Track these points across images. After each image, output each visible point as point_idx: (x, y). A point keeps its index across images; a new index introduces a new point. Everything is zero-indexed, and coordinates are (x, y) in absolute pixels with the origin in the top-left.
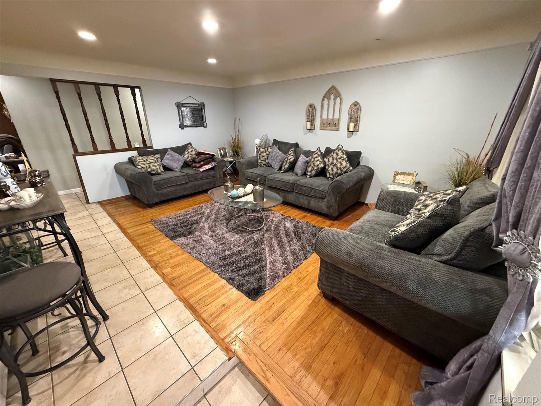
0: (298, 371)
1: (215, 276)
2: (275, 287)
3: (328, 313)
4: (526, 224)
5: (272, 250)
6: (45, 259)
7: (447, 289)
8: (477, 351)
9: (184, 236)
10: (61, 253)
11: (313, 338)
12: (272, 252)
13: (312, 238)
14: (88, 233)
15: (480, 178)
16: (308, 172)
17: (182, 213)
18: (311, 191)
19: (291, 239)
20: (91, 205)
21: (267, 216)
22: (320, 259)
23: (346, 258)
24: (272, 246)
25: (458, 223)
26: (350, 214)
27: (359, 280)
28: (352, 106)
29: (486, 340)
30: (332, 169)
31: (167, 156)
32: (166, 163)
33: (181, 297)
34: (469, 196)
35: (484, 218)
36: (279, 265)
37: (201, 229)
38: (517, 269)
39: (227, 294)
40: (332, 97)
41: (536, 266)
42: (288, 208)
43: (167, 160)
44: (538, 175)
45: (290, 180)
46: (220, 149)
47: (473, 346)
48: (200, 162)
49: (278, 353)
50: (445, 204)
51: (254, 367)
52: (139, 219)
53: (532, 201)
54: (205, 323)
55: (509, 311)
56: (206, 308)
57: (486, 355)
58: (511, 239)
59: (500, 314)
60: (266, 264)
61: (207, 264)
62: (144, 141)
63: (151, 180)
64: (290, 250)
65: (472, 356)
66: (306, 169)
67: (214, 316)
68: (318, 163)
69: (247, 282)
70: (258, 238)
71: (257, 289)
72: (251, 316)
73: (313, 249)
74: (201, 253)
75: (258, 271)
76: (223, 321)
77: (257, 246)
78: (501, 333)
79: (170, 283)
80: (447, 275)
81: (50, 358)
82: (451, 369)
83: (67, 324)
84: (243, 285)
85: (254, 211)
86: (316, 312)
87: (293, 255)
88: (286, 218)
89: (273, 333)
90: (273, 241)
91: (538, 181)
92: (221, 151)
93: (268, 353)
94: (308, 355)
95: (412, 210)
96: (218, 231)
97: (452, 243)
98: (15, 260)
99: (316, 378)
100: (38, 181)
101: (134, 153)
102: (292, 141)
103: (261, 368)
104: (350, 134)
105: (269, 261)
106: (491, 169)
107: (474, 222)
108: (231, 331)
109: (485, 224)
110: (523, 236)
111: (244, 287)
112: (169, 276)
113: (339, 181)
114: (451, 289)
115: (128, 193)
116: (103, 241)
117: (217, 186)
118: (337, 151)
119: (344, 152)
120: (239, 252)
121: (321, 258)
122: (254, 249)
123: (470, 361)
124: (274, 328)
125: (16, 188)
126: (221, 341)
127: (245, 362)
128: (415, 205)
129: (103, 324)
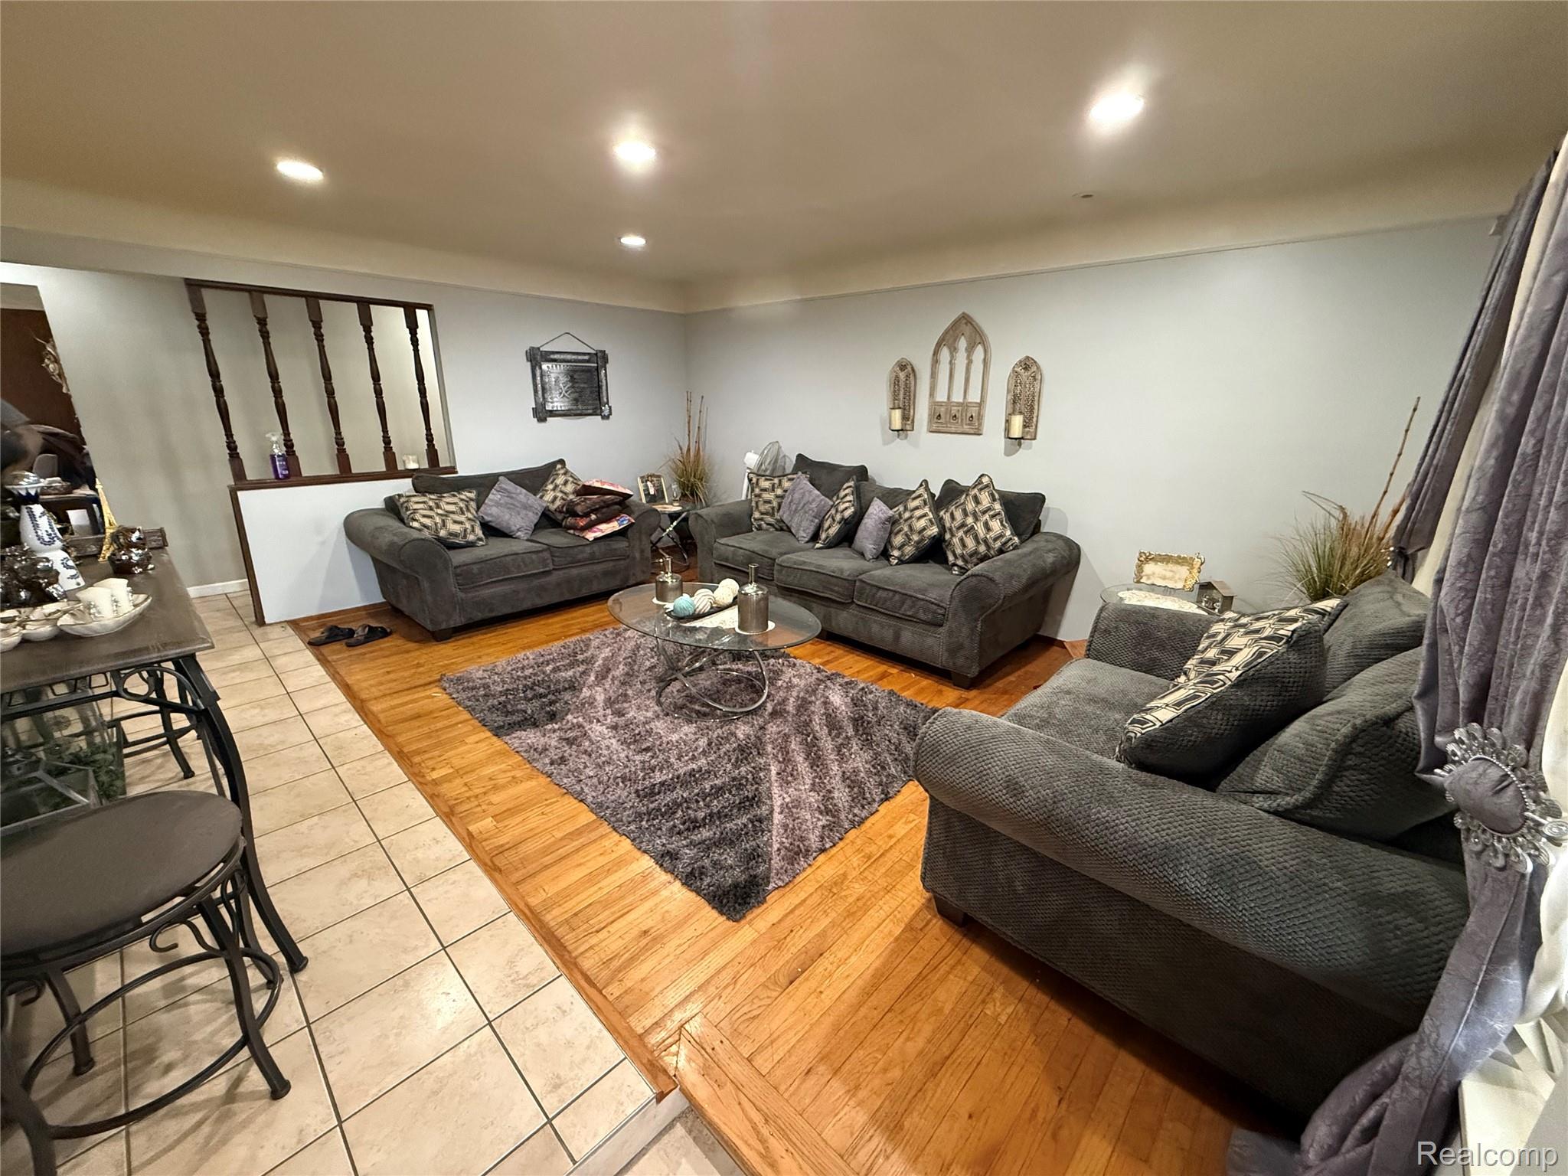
0: (862, 1137)
1: (622, 844)
2: (796, 881)
3: (951, 960)
4: (1504, 706)
5: (789, 770)
6: (133, 784)
7: (1294, 893)
8: (1389, 1080)
9: (535, 725)
10: (174, 768)
11: (908, 1039)
12: (788, 776)
13: (904, 739)
14: (257, 711)
15: (1380, 578)
16: (893, 548)
17: (531, 657)
18: (903, 603)
19: (844, 739)
20: (268, 629)
21: (774, 672)
22: (928, 801)
23: (1004, 798)
24: (789, 760)
25: (1321, 703)
26: (1016, 670)
27: (1041, 863)
28: (1018, 369)
29: (1413, 1047)
30: (962, 540)
31: (494, 496)
32: (491, 515)
33: (522, 906)
34: (1350, 625)
35: (1391, 688)
36: (808, 817)
37: (583, 705)
38: (1488, 836)
39: (656, 899)
40: (962, 344)
41: (1540, 828)
42: (838, 651)
43: (495, 508)
45: (842, 571)
46: (644, 479)
47: (1379, 1067)
48: (587, 515)
49: (804, 1081)
50: (1281, 647)
51: (733, 1125)
52: (406, 674)
53: (1515, 643)
54: (588, 985)
55: (1474, 959)
56: (594, 940)
57: (1415, 1092)
58: (1466, 750)
59: (1448, 966)
60: (772, 812)
61: (598, 808)
62: (432, 453)
63: (447, 562)
64: (840, 774)
65: (1374, 1097)
66: (889, 541)
67: (616, 964)
68: (924, 524)
69: (715, 864)
70: (748, 737)
71: (745, 887)
72: (724, 967)
73: (910, 770)
74: (582, 777)
75: (747, 833)
76: (643, 980)
77: (746, 759)
78: (1454, 1025)
79: (490, 863)
80: (1293, 850)
81: (126, 1081)
82: (1317, 1138)
83: (183, 979)
84: (703, 872)
85: (737, 656)
86: (916, 959)
87: (849, 787)
88: (829, 678)
89: (790, 1020)
90: (793, 746)
92: (649, 483)
93: (774, 1080)
94: (893, 1090)
95: (1190, 664)
96: (632, 714)
97: (1305, 758)
98: (54, 783)
99: (916, 1159)
100: (136, 558)
101: (403, 486)
102: (848, 459)
103: (755, 1128)
104: (1012, 444)
105: (779, 803)
106: (1410, 552)
107: (1364, 701)
108: (666, 1011)
109: (1394, 705)
110: (1499, 744)
111: (707, 881)
112: (488, 842)
113: (981, 575)
114: (1305, 892)
115: (379, 598)
116: (299, 734)
117: (632, 582)
118: (976, 491)
119: (997, 496)
120: (692, 773)
121: (932, 797)
122: (736, 766)
123: (1371, 1113)
124: (791, 1006)
125: (72, 577)
126: (634, 1042)
127: (706, 1106)
128: (1200, 648)
129: (288, 981)
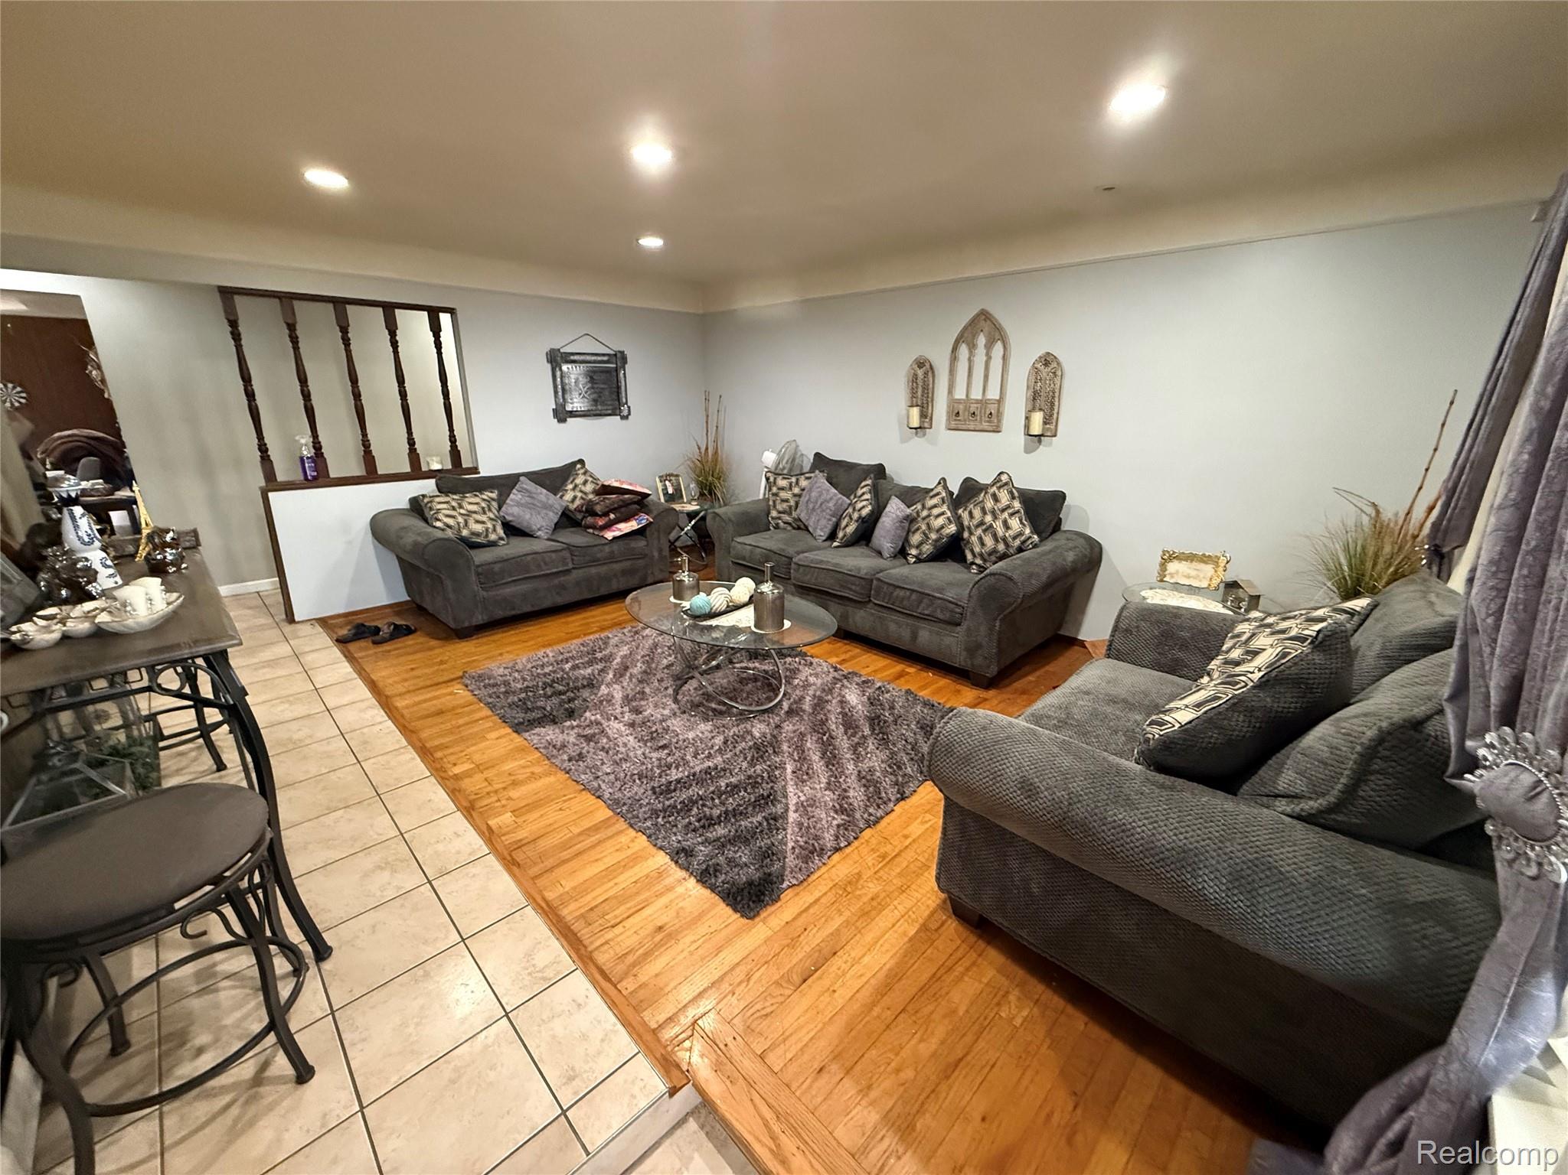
0: (874, 1137)
1: (638, 841)
2: (810, 880)
3: (966, 962)
4: (1537, 710)
5: (805, 768)
6: (167, 776)
7: (1316, 899)
8: (1416, 1093)
9: (554, 722)
10: (208, 761)
11: (921, 1040)
12: (804, 775)
13: (920, 737)
14: (287, 706)
15: (1413, 576)
16: (910, 546)
17: (551, 655)
18: (921, 602)
19: (860, 738)
20: (298, 626)
21: (790, 670)
22: (943, 803)
23: (1019, 798)
24: (805, 759)
25: (1348, 705)
26: (1035, 670)
27: (1058, 865)
28: (1038, 365)
29: (1441, 1061)
30: (980, 539)
31: (515, 496)
32: (512, 515)
33: (539, 899)
34: (1380, 625)
35: (1421, 690)
36: (823, 816)
37: (601, 702)
38: (1521, 844)
39: (671, 896)
40: (982, 340)
42: (855, 650)
43: (516, 508)
44: (1562, 573)
45: (859, 570)
46: (663, 479)
47: (1406, 1080)
48: (606, 514)
49: (816, 1079)
50: (1305, 648)
51: (744, 1120)
52: (430, 671)
53: (1549, 645)
54: (603, 979)
55: (1506, 970)
56: (609, 935)
57: (1444, 1106)
58: (1497, 755)
60: (787, 810)
61: (614, 804)
62: (455, 453)
63: (469, 561)
64: (856, 773)
65: (1400, 1110)
66: (906, 540)
67: (630, 959)
68: (941, 522)
69: (730, 861)
70: (764, 735)
71: (759, 884)
72: (738, 964)
73: (925, 769)
74: (600, 774)
75: (762, 831)
76: (657, 975)
77: (762, 757)
78: (1484, 1039)
79: (508, 857)
80: (1316, 856)
81: (160, 1063)
82: (1341, 1152)
83: (215, 965)
84: (717, 869)
85: (754, 655)
86: (930, 960)
87: (865, 786)
88: (845, 677)
89: (802, 1019)
90: (808, 745)
91: (1562, 589)
92: (667, 483)
93: (787, 1077)
94: (905, 1091)
95: (1214, 664)
96: (649, 711)
97: (1329, 762)
98: (93, 774)
99: (928, 1160)
100: (170, 558)
101: (426, 487)
102: (866, 457)
103: (766, 1125)
104: (1033, 442)
105: (794, 802)
106: (1446, 550)
107: (1392, 703)
108: (680, 1007)
109: (1423, 708)
110: (1532, 749)
111: (722, 878)
112: (507, 837)
113: (1000, 574)
114: (1328, 898)
115: (404, 597)
116: (326, 728)
117: (650, 580)
118: (994, 488)
119: (1016, 494)
120: (708, 771)
121: (946, 798)
122: (752, 764)
123: (1397, 1127)
124: (806, 1002)
125: (111, 576)
126: (648, 1037)
127: (718, 1102)
128: (1224, 648)
129: (313, 969)
